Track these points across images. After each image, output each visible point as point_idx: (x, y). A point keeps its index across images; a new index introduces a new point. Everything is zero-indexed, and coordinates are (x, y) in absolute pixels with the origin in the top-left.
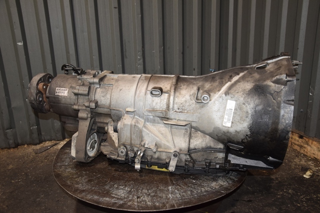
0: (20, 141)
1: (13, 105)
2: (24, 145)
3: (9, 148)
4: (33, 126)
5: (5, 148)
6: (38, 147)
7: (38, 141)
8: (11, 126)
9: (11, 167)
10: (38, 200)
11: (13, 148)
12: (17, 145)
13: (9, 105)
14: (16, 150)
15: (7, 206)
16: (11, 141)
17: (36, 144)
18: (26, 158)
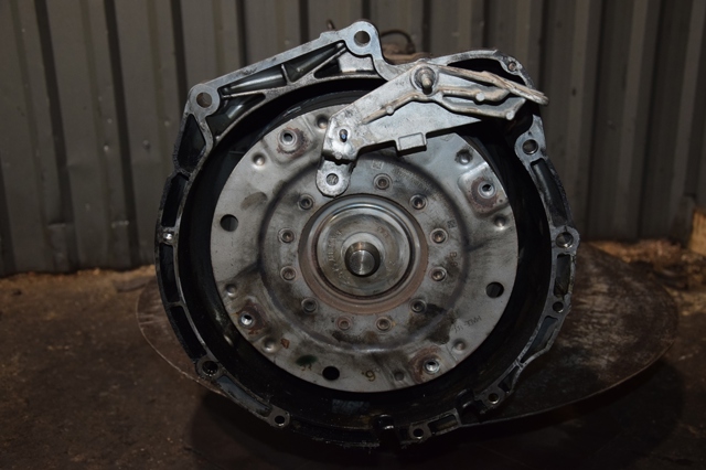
0: (82, 258)
1: (72, 160)
2: (93, 268)
3: (56, 273)
4: (117, 219)
5: (46, 272)
6: (127, 276)
7: (127, 262)
8: (65, 214)
9: (51, 315)
10: (103, 394)
11: (66, 273)
12: (74, 268)
13: (61, 159)
14: (70, 279)
15: (27, 401)
16: (61, 256)
17: (122, 270)
18: (92, 300)
